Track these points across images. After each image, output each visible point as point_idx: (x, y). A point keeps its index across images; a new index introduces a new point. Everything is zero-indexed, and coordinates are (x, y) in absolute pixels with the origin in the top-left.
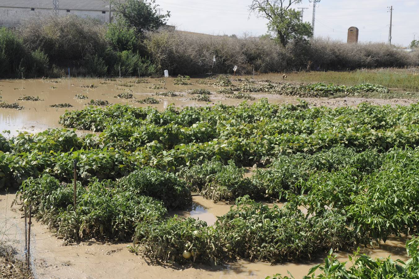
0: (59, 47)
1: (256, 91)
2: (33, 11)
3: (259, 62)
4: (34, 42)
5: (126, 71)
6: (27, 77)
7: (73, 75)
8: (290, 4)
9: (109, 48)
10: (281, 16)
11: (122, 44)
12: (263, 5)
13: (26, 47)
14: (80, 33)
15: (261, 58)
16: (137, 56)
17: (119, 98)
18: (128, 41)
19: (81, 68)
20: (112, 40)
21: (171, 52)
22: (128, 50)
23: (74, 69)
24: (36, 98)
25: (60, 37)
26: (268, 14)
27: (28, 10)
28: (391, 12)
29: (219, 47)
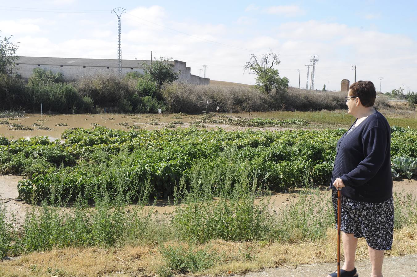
0: (102, 94)
1: (217, 123)
2: (108, 69)
3: (245, 104)
4: (85, 91)
5: (146, 109)
6: (77, 113)
7: (108, 112)
8: (272, 65)
9: (136, 95)
10: (265, 73)
11: (146, 92)
12: (253, 65)
13: (79, 94)
14: (117, 84)
15: (246, 101)
16: (154, 100)
17: (119, 125)
18: (150, 90)
19: (115, 107)
20: (140, 89)
21: (178, 97)
22: (149, 96)
23: (111, 108)
24: (66, 125)
25: (102, 87)
26: (257, 72)
27: (105, 68)
28: (356, 70)
29: (215, 94)
